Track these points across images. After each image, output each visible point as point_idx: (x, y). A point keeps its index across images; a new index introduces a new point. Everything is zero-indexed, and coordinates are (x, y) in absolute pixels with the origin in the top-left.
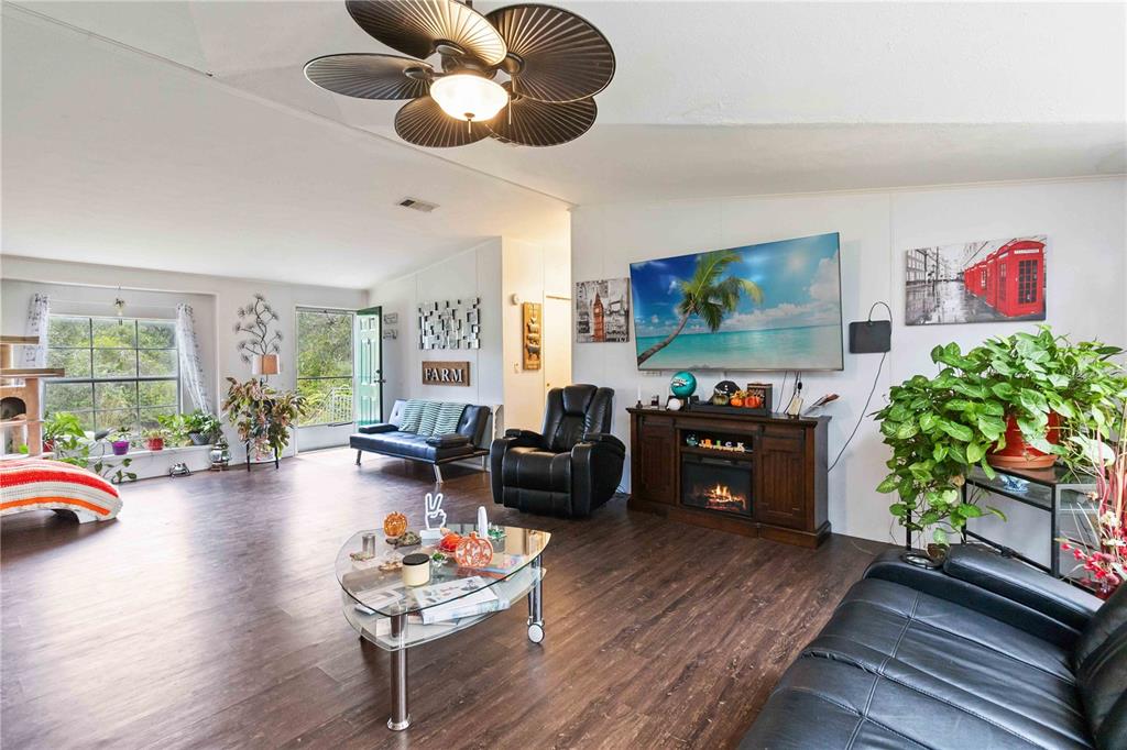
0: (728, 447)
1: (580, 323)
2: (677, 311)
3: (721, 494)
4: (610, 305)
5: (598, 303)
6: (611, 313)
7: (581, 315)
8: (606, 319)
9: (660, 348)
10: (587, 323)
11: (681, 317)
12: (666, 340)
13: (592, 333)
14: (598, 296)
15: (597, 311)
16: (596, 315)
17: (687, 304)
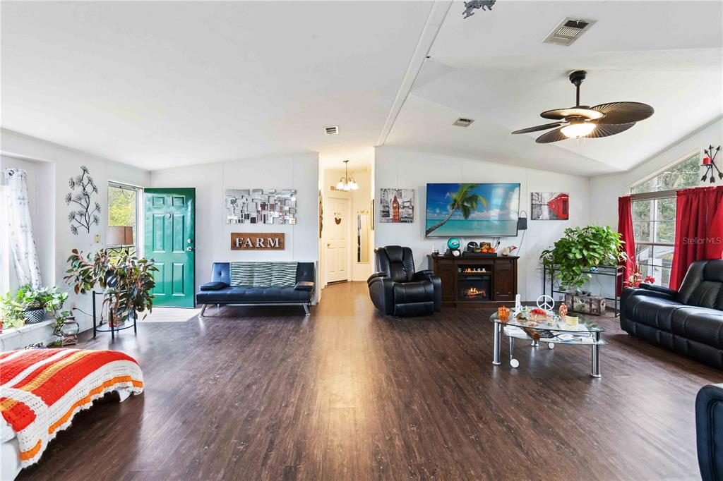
0: (479, 271)
1: (383, 212)
2: (449, 207)
3: (473, 291)
4: (403, 203)
5: (395, 201)
6: (404, 207)
7: (384, 207)
8: (400, 210)
9: (439, 226)
10: (388, 212)
11: (451, 211)
12: (443, 222)
13: (391, 217)
14: (395, 197)
15: (395, 205)
16: (394, 208)
17: (454, 205)
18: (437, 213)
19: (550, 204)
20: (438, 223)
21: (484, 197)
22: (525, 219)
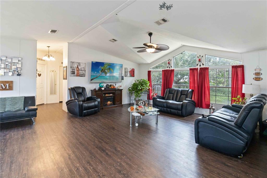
0: (110, 95)
1: (72, 72)
3: (109, 102)
4: (81, 68)
5: (78, 67)
6: (81, 70)
7: (72, 69)
8: (80, 71)
9: (96, 78)
10: (74, 72)
11: (100, 73)
12: (97, 76)
13: (76, 74)
14: (77, 66)
15: (77, 69)
16: (77, 70)
17: (102, 71)
18: (95, 73)
19: (130, 72)
20: (96, 77)
21: (112, 68)
22: (123, 76)
